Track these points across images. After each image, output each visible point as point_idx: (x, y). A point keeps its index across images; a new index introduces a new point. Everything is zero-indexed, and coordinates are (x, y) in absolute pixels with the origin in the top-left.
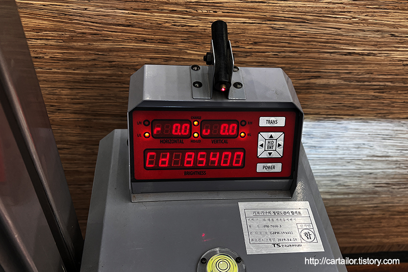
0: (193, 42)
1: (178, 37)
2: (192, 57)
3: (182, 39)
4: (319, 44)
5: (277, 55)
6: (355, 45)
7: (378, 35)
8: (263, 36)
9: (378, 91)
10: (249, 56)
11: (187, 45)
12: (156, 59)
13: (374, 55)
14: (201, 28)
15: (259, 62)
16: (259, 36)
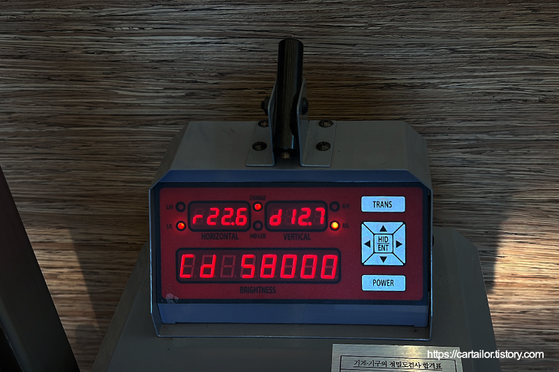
0: (122, 77)
1: (97, 70)
2: (128, 101)
3: (104, 73)
4: (329, 72)
5: (264, 93)
6: (393, 72)
7: (426, 51)
8: (231, 63)
9: (468, 150)
10: (218, 96)
11: (114, 82)
12: (74, 106)
13: (435, 86)
14: (128, 54)
15: (239, 106)
16: (225, 63)
